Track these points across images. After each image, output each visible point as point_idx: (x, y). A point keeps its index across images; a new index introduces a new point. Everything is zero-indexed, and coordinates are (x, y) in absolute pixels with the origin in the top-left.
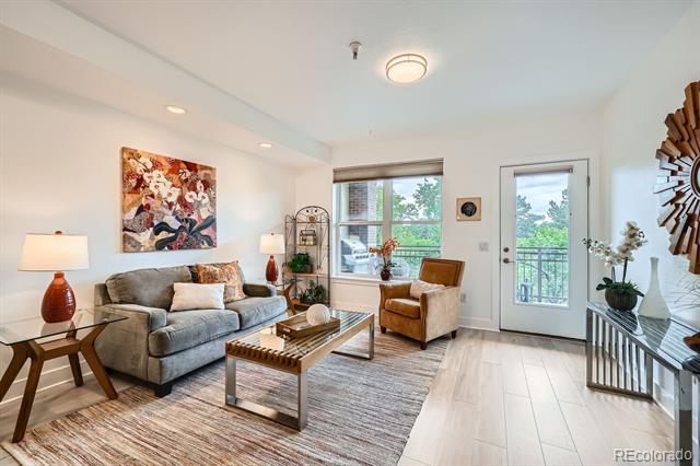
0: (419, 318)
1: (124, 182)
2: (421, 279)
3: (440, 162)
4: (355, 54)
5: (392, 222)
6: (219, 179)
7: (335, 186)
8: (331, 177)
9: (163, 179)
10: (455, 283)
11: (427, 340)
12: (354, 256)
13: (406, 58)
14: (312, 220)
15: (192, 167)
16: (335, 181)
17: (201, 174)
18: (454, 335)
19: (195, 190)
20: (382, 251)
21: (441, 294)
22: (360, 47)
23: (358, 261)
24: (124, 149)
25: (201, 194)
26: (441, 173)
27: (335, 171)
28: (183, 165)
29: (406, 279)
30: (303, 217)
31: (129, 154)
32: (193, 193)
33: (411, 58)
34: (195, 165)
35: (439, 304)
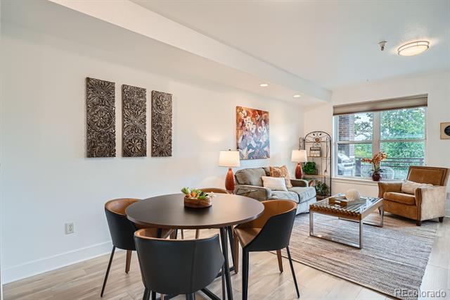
0: (415, 205)
1: (238, 124)
2: (409, 180)
3: (425, 97)
4: (383, 48)
5: (379, 141)
6: (270, 118)
7: (334, 117)
8: (332, 111)
9: (250, 121)
10: (442, 184)
11: (422, 220)
12: (343, 164)
13: (416, 44)
14: (317, 140)
15: (260, 112)
16: (334, 114)
17: (263, 116)
18: (441, 220)
19: (261, 125)
20: (373, 161)
21: (432, 190)
22: (386, 44)
23: (346, 168)
24: (237, 107)
25: (264, 127)
26: (426, 105)
27: (334, 107)
28: (257, 112)
29: (392, 181)
30: (311, 139)
31: (239, 109)
32: (260, 127)
33: (419, 43)
34: (261, 111)
35: (430, 196)
